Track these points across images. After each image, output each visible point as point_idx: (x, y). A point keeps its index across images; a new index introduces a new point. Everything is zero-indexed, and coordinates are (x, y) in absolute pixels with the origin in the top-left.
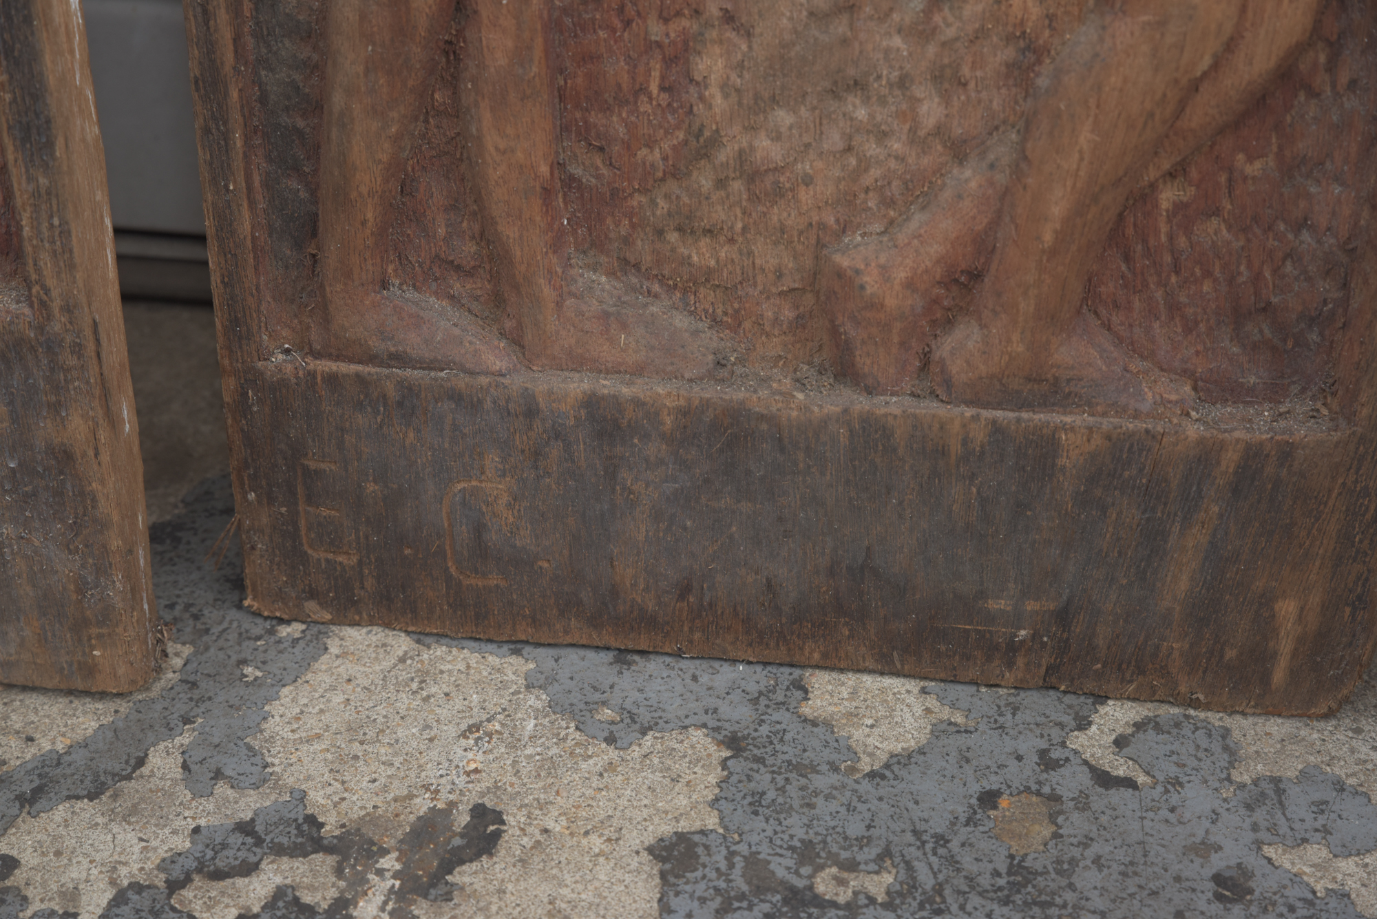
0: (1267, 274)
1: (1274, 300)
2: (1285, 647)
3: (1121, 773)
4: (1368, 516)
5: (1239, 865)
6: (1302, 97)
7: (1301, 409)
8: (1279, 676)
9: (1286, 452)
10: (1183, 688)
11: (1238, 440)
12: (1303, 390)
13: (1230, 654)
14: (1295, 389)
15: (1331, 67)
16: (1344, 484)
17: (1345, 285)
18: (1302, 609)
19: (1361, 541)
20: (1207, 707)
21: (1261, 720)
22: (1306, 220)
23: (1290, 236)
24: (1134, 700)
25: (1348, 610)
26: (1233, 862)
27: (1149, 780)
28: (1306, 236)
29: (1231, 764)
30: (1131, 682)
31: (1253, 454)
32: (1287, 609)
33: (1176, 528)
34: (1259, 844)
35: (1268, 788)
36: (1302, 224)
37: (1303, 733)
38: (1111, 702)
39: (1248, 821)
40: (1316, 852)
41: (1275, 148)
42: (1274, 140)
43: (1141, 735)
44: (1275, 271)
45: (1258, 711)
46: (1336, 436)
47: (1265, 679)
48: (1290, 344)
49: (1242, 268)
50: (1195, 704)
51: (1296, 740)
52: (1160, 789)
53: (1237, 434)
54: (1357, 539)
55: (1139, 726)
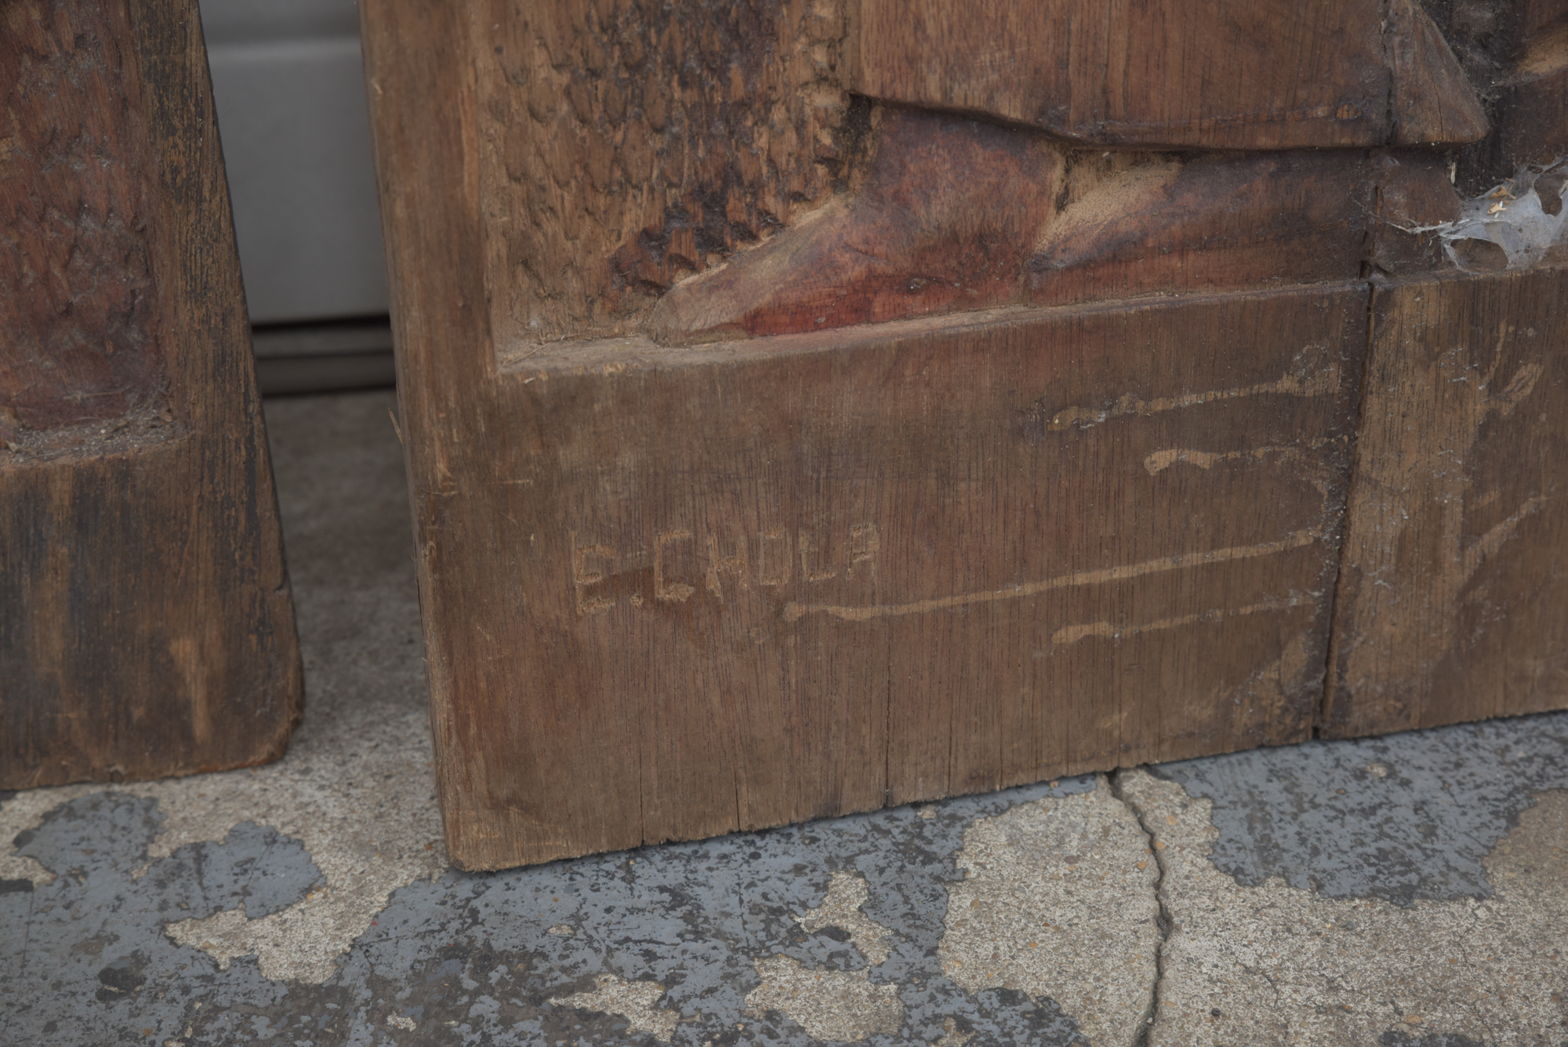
0: (57, 271)
1: (75, 300)
2: (197, 693)
3: (15, 875)
4: (241, 528)
5: (134, 954)
6: (27, 61)
7: (143, 420)
8: (200, 727)
9: (124, 471)
10: (97, 763)
11: (63, 467)
12: (143, 398)
13: (138, 713)
14: (132, 398)
15: (49, 25)
16: (201, 496)
17: (148, 273)
18: (201, 647)
19: (242, 558)
20: (131, 778)
21: (194, 782)
22: (81, 202)
23: (69, 224)
24: (48, 786)
25: (253, 638)
26: (128, 952)
27: (47, 877)
28: (87, 221)
29: (151, 839)
30: (35, 767)
31: (85, 481)
32: (184, 649)
33: (26, 580)
34: (163, 925)
35: (188, 858)
36: (78, 209)
37: (242, 786)
38: (20, 796)
39: (157, 900)
40: (230, 919)
41: (16, 125)
42: (13, 116)
43: (49, 827)
44: (65, 266)
45: (190, 771)
46: (174, 444)
47: (186, 734)
48: (110, 348)
49: (25, 269)
50: (115, 778)
51: (231, 795)
52: (59, 884)
53: (62, 461)
54: (237, 556)
55: (48, 817)
